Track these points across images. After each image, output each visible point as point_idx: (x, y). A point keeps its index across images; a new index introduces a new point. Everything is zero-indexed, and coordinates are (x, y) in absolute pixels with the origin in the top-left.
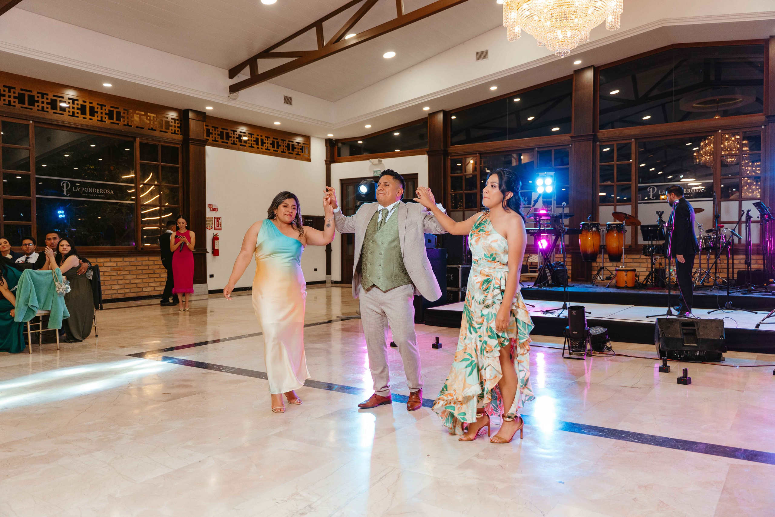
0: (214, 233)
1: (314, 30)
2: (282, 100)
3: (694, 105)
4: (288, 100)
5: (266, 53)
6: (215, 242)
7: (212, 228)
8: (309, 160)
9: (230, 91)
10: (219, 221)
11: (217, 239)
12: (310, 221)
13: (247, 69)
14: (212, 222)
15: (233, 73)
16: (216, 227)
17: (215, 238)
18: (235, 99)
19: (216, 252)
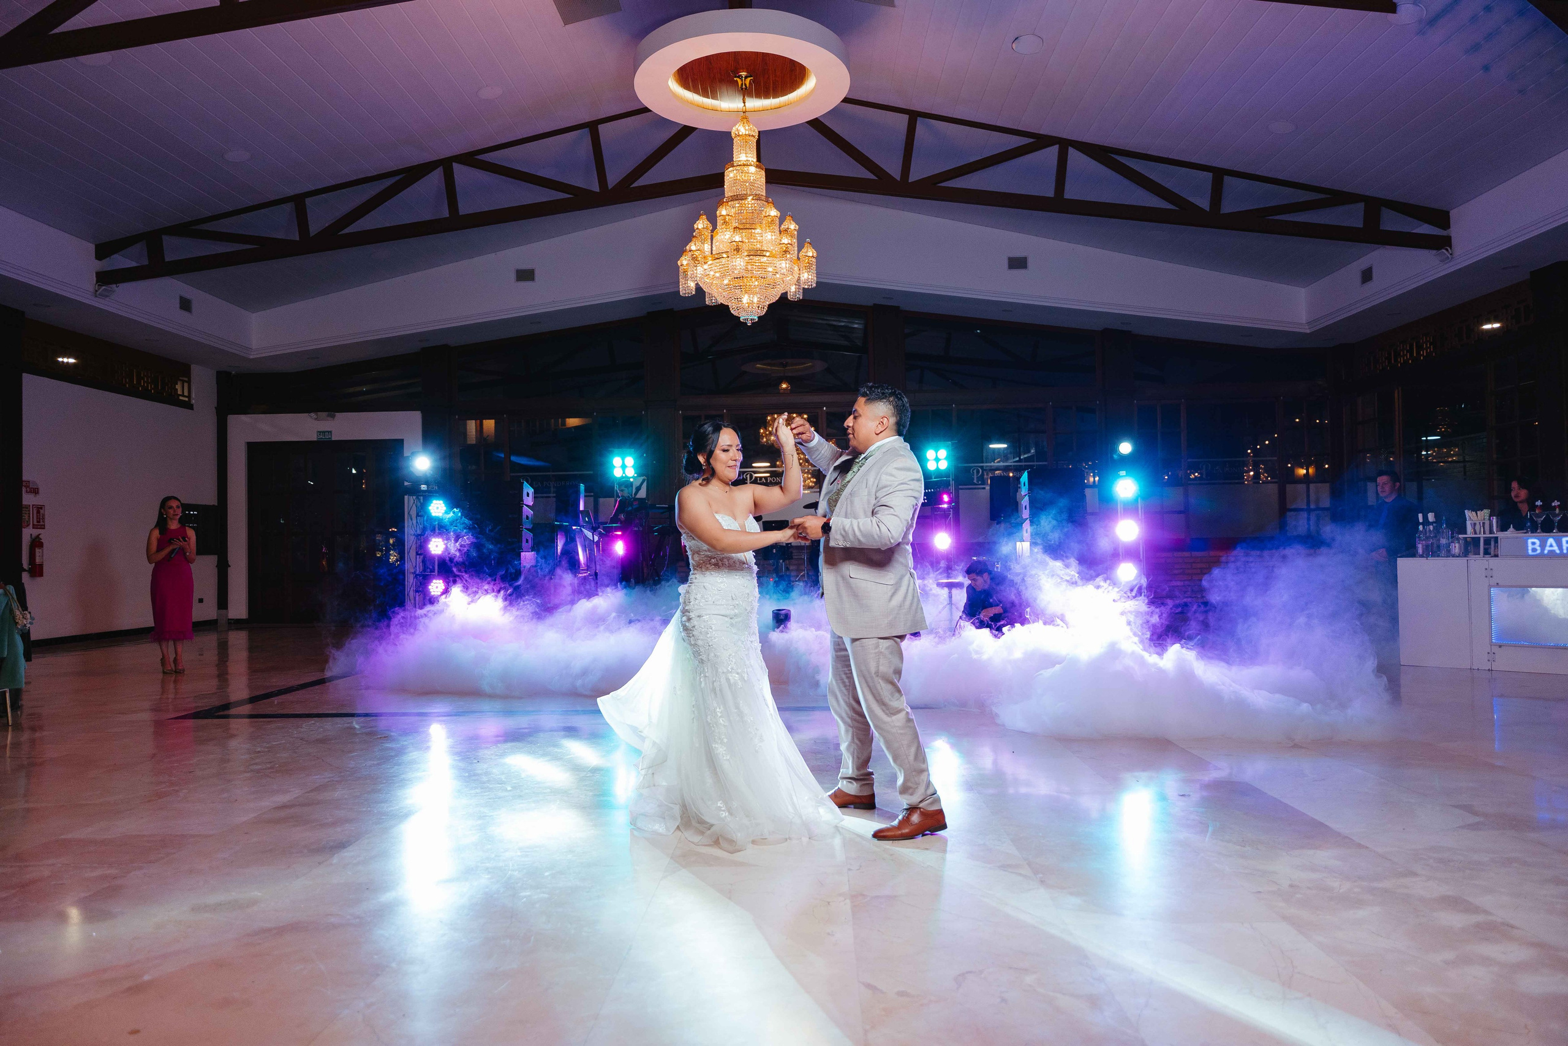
0: (31, 535)
1: (288, 207)
2: (177, 303)
3: (758, 365)
4: (185, 305)
5: (185, 230)
6: (37, 550)
7: (28, 525)
8: (188, 406)
9: (97, 282)
10: (42, 511)
11: (41, 545)
12: (193, 514)
13: (139, 248)
14: (29, 514)
15: (103, 251)
16: (35, 523)
17: (37, 543)
18: (107, 296)
19: (37, 571)
